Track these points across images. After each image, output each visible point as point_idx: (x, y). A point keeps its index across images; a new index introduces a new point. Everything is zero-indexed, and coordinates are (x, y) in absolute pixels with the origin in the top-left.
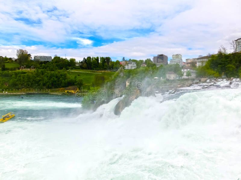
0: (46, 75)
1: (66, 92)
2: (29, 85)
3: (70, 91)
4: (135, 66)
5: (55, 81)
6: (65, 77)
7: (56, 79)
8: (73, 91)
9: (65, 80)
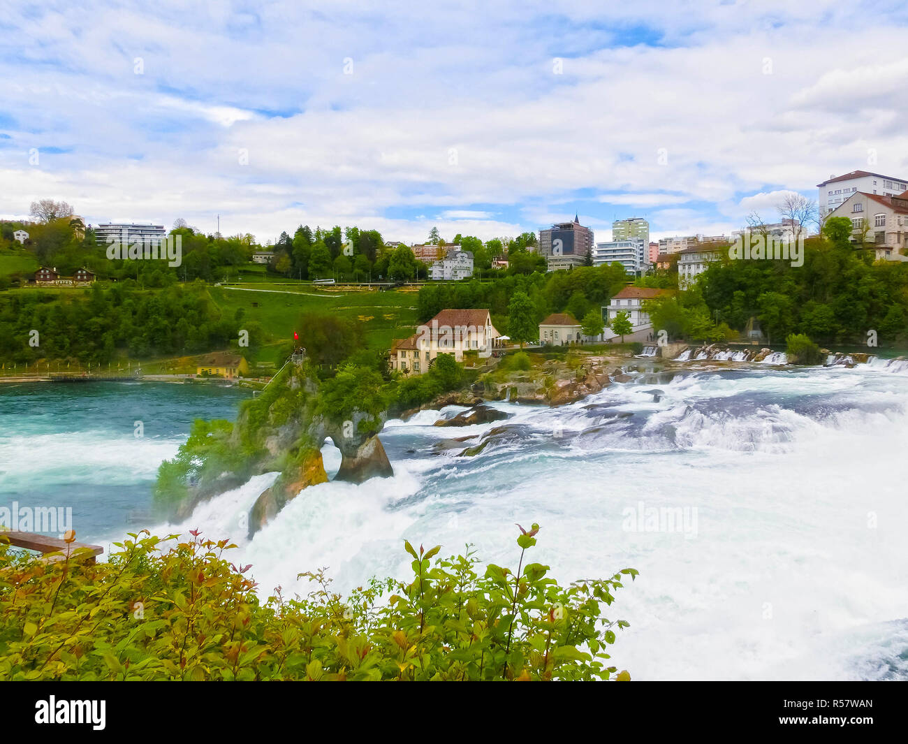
0: (130, 304)
1: (199, 372)
2: (62, 347)
3: (214, 371)
4: (468, 269)
5: (163, 331)
6: (201, 312)
7: (166, 322)
8: (223, 371)
9: (198, 325)
